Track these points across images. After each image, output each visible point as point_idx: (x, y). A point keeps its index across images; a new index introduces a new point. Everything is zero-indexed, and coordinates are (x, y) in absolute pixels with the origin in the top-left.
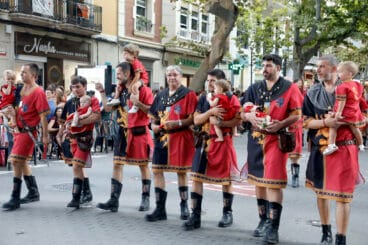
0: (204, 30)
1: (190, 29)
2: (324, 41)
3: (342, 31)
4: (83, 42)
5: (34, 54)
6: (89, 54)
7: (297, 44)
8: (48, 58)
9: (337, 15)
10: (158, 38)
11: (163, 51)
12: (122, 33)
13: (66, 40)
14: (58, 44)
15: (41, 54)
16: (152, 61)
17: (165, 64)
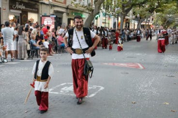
4: (36, 4)
5: (16, 9)
8: (22, 11)
11: (67, 8)
13: (29, 3)
15: (19, 9)
16: (62, 13)
17: (68, 14)
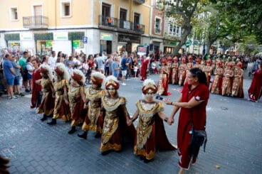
0: (178, 32)
1: (173, 32)
2: (219, 37)
3: (225, 33)
6: (140, 41)
7: (209, 38)
9: (224, 28)
10: (162, 35)
12: (151, 34)
14: (131, 38)
